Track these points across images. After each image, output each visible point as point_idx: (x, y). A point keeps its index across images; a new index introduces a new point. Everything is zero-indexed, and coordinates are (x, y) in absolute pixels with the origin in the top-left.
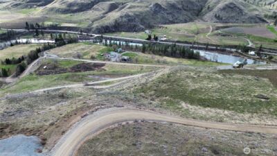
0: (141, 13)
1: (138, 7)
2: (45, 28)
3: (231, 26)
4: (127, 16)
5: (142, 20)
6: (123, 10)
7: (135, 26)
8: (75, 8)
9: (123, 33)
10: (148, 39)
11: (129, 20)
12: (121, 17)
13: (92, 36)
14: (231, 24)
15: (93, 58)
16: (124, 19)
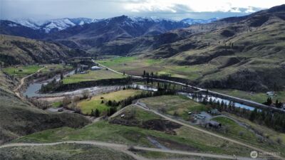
0: (268, 70)
1: (264, 63)
4: (246, 72)
5: (265, 79)
6: (243, 66)
7: (254, 85)
8: (192, 61)
9: (236, 91)
10: (265, 104)
11: (247, 77)
12: (238, 73)
13: (197, 90)
16: (241, 76)
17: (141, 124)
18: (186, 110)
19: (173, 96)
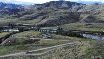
0: (55, 20)
1: (53, 17)
2: (16, 26)
3: (92, 24)
4: (49, 21)
5: (55, 22)
6: (48, 19)
7: (53, 24)
8: (30, 18)
9: (48, 27)
11: (50, 22)
12: (47, 21)
13: (35, 28)
14: (91, 24)
15: (34, 37)
16: (48, 22)
17: (21, 43)
18: (37, 35)
19: (28, 31)
